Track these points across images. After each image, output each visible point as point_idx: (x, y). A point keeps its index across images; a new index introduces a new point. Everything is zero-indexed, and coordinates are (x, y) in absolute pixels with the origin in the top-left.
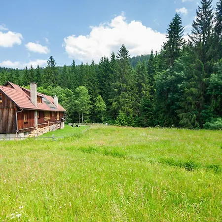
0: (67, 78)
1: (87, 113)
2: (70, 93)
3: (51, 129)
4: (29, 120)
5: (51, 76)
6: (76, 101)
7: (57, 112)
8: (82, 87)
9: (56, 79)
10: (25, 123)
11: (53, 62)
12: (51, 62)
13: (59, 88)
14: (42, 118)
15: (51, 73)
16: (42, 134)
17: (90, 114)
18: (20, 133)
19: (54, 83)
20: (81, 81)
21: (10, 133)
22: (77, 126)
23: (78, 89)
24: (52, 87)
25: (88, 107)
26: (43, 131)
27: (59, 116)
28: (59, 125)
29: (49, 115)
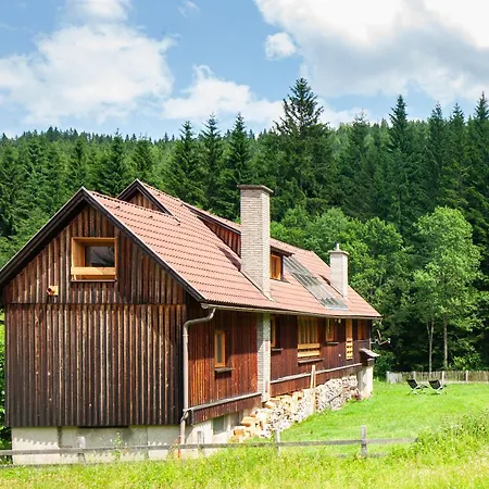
0: (372, 172)
1: (467, 325)
2: (388, 240)
3: (323, 399)
4: (233, 358)
5: (297, 163)
6: (419, 275)
7: (344, 321)
8: (446, 213)
9: (320, 180)
10: (218, 375)
11: (310, 106)
12: (300, 103)
13: (335, 215)
14: (289, 352)
15: (299, 151)
16: (285, 424)
17: (476, 331)
18: (201, 421)
19: (310, 195)
20: (436, 186)
21: (151, 421)
22: (435, 384)
23: (427, 219)
24: (304, 214)
25: (470, 300)
26: (293, 409)
27: (355, 338)
28: (353, 381)
29: (316, 337)
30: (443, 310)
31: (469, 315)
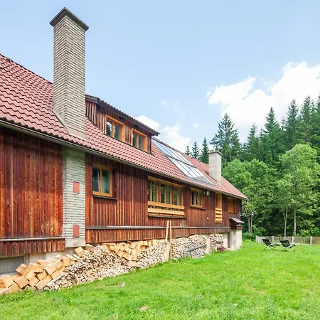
25: (313, 196)
27: (225, 209)
30: (294, 201)
31: (312, 205)
